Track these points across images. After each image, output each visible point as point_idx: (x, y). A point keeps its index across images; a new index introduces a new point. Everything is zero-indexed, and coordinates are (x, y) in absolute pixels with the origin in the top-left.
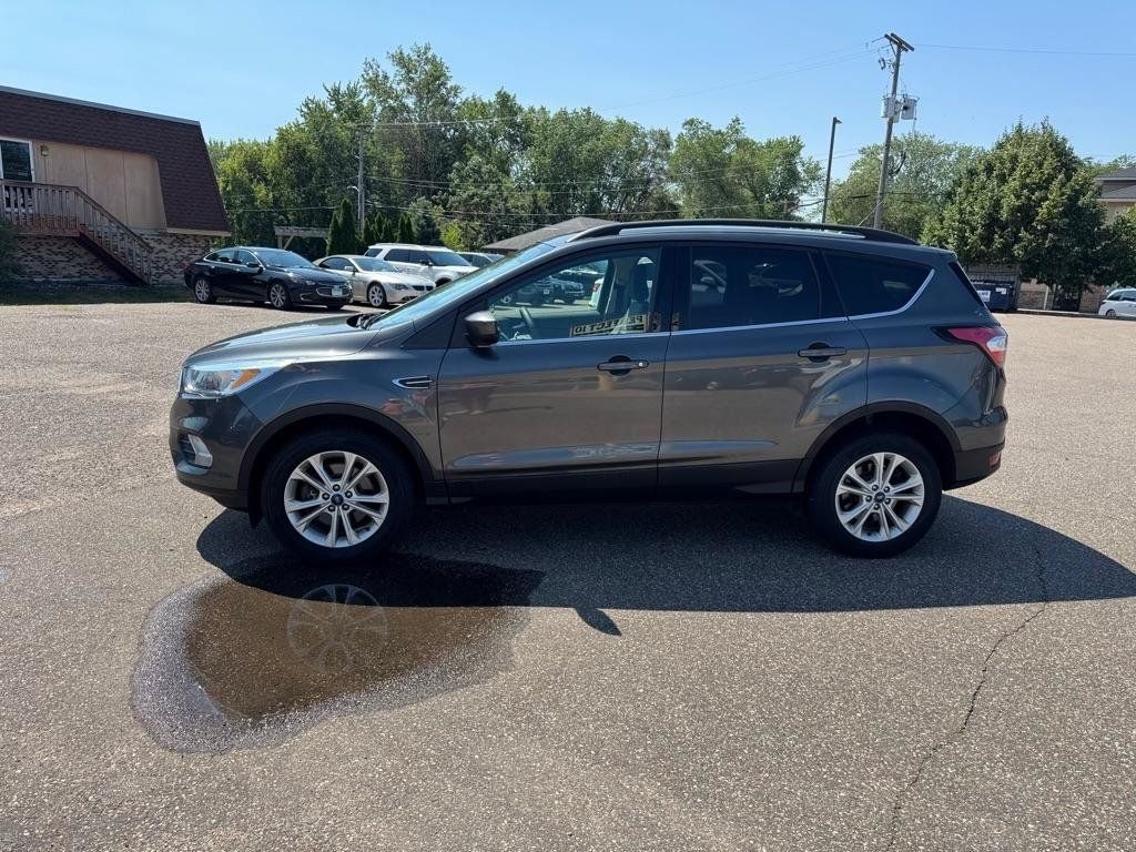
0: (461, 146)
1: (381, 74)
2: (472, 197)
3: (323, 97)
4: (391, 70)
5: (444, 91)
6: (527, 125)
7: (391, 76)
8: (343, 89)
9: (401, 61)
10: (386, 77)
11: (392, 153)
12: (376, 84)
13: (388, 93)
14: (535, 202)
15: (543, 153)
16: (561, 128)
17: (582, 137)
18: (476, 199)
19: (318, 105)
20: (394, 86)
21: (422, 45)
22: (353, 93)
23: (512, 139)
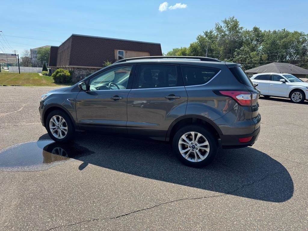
0: (241, 44)
1: (220, 26)
2: (240, 58)
3: (203, 34)
4: (223, 25)
5: (238, 29)
6: (263, 36)
7: (222, 26)
8: (209, 31)
9: (226, 22)
10: (221, 27)
11: (221, 48)
12: (219, 29)
13: (222, 31)
14: (261, 58)
15: (267, 44)
16: (274, 36)
17: (281, 38)
18: (241, 59)
19: (201, 37)
20: (224, 29)
21: (232, 17)
22: (211, 32)
23: (257, 40)
